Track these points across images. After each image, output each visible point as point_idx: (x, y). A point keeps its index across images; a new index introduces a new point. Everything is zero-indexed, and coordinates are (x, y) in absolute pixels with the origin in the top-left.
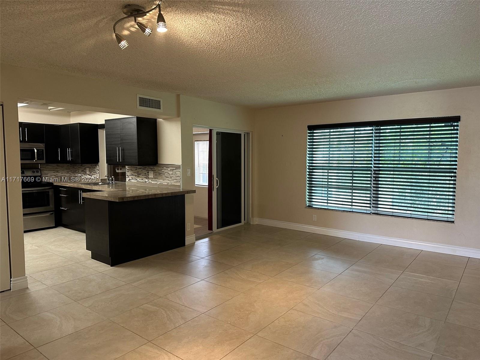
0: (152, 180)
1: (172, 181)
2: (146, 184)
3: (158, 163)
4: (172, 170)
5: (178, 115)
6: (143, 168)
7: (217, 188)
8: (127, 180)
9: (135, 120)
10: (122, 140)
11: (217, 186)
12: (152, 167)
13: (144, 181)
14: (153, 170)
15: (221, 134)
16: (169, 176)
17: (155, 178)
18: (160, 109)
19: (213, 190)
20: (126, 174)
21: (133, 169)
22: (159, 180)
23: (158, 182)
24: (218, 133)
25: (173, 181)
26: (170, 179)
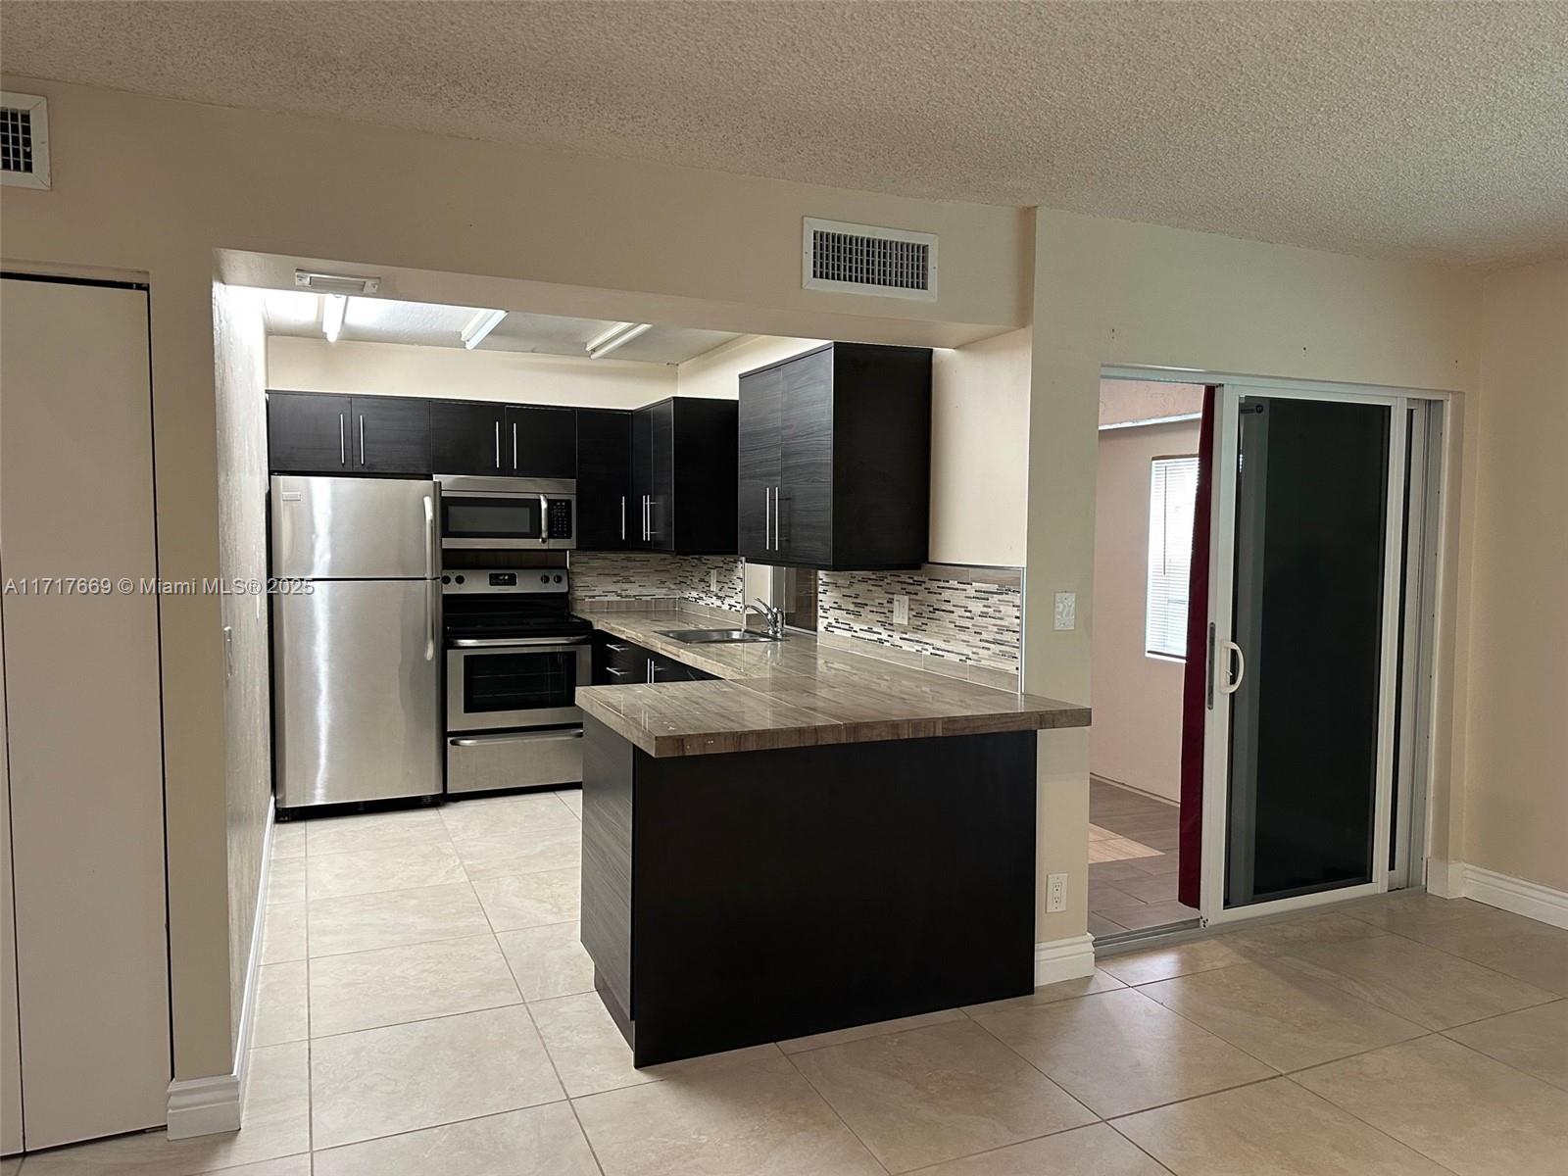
0: (904, 636)
1: (981, 651)
2: (883, 651)
3: (931, 560)
4: (983, 595)
5: (1023, 314)
6: (874, 577)
7: (1232, 695)
8: (821, 624)
9: (830, 357)
10: (785, 455)
11: (1233, 681)
12: (904, 578)
13: (875, 637)
14: (910, 588)
15: (1266, 409)
16: (968, 623)
17: (917, 629)
18: (924, 287)
19: (1211, 702)
20: (820, 603)
21: (840, 582)
22: (931, 637)
23: (927, 647)
24: (1250, 407)
25: (988, 649)
26: (975, 640)
